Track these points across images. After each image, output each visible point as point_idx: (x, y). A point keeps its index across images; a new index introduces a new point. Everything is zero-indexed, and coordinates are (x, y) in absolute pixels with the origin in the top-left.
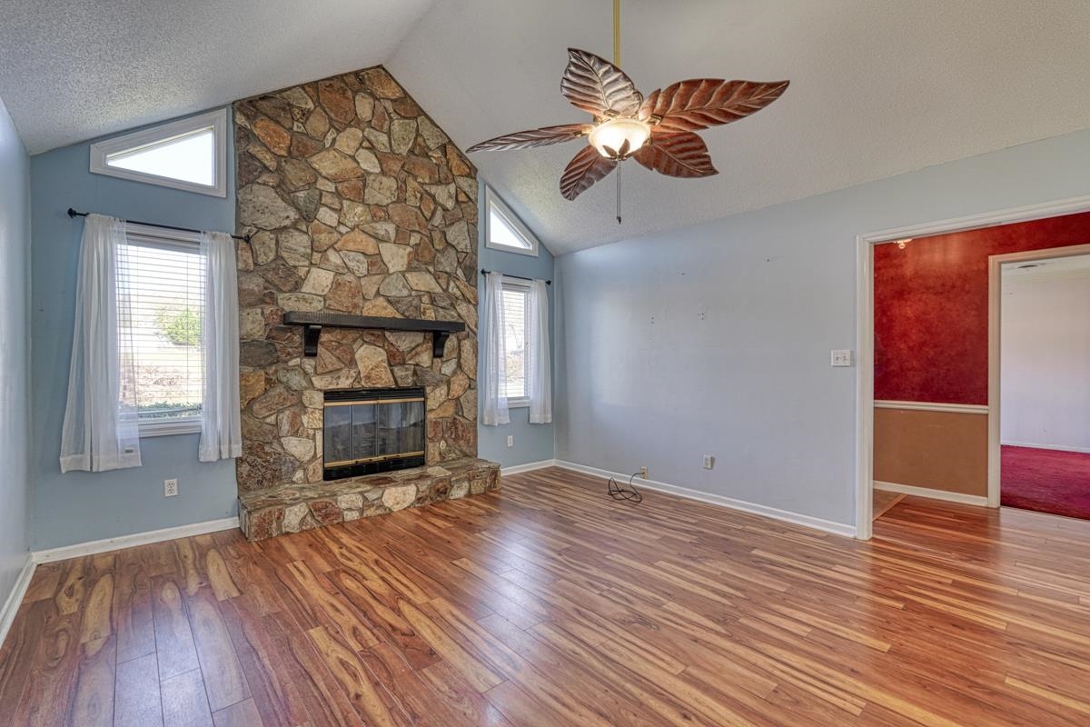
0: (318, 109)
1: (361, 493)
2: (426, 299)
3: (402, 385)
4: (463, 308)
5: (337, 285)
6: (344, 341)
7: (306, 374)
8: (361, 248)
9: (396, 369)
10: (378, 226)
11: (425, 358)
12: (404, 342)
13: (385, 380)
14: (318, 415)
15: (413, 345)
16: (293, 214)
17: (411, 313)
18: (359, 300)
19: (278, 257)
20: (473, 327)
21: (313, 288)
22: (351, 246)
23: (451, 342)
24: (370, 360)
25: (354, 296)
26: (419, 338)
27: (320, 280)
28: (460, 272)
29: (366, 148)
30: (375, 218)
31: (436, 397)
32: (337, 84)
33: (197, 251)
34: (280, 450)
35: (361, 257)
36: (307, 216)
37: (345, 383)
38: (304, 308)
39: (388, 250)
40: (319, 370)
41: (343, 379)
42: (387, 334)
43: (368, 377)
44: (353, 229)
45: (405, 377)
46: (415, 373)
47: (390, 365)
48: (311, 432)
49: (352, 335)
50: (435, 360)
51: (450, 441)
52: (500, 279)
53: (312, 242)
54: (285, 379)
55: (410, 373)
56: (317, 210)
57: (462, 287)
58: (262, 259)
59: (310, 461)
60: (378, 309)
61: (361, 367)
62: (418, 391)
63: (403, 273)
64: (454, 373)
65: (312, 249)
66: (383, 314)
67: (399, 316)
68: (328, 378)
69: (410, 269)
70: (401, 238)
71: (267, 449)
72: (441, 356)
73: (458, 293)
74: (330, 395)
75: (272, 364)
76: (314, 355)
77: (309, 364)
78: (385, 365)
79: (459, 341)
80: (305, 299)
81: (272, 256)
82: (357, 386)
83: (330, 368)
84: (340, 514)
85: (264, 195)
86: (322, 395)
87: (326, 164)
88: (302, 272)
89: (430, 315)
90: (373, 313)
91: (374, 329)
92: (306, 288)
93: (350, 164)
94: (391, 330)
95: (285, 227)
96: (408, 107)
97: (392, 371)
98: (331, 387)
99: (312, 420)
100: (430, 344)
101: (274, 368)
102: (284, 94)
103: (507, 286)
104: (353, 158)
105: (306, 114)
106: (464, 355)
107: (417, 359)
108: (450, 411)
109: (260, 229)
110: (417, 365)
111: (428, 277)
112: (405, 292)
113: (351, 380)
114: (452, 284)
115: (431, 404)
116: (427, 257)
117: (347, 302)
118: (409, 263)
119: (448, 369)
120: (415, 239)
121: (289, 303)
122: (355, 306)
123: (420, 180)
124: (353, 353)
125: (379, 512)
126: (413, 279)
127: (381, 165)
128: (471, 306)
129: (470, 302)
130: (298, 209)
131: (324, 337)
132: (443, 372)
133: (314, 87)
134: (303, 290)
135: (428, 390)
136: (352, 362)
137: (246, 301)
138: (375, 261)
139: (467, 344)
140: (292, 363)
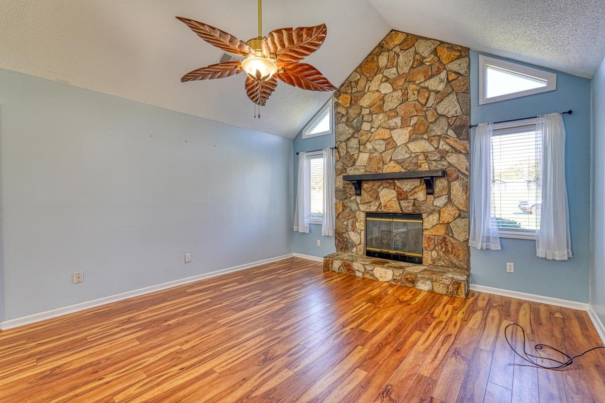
0: (362, 76)
1: (363, 264)
2: (421, 157)
3: (405, 212)
4: (453, 159)
5: (370, 159)
6: (374, 187)
7: (357, 204)
8: (381, 137)
9: (401, 202)
10: (390, 122)
11: (421, 195)
12: (407, 186)
13: (395, 208)
14: (362, 223)
15: (413, 187)
16: (351, 131)
17: (412, 167)
18: (381, 165)
19: (347, 152)
20: (464, 171)
21: (360, 163)
22: (377, 138)
23: (440, 184)
24: (387, 197)
25: (378, 163)
26: (417, 183)
27: (363, 158)
28: (451, 132)
29: (385, 81)
30: (390, 118)
31: (430, 221)
32: (369, 59)
33: (322, 157)
34: (348, 236)
35: (382, 142)
36: (358, 130)
37: (373, 209)
38: (357, 173)
39: (396, 134)
40: (362, 202)
41: (372, 207)
42: (396, 182)
43: (385, 206)
44: (378, 128)
45: (407, 207)
46: (414, 205)
47: (399, 200)
48: (359, 231)
49: (377, 184)
50: (429, 196)
51: (441, 253)
52: (491, 127)
53: (359, 141)
54: (350, 206)
55: (411, 204)
56: (361, 125)
57: (452, 143)
58: (342, 155)
59: (359, 245)
60: (391, 168)
61: (382, 200)
62: (418, 216)
63: (406, 144)
64: (445, 205)
65: (359, 144)
66: (394, 170)
67: (403, 170)
68: (366, 206)
69: (411, 140)
70: (404, 124)
71: (344, 235)
72: (432, 194)
73: (447, 148)
74: (369, 214)
75: (345, 199)
76: (360, 195)
77: (358, 199)
78: (395, 199)
79: (449, 182)
80: (357, 169)
81: (345, 152)
82: (379, 210)
83: (367, 201)
85: (342, 127)
86: (364, 214)
87: (365, 102)
88: (355, 156)
89: (425, 167)
90: (388, 171)
91: (389, 179)
92: (358, 164)
93: (377, 94)
94: (399, 179)
95: (349, 138)
96: (411, 40)
97: (399, 203)
98: (367, 210)
99: (360, 225)
100: (425, 186)
101: (346, 200)
102: (349, 79)
103: (497, 132)
104: (378, 91)
105: (357, 82)
106: (453, 192)
107: (415, 196)
108: (442, 231)
109: (341, 142)
110: (415, 199)
111: (423, 142)
112: (407, 155)
113: (376, 207)
114: (442, 143)
115: (427, 225)
116: (422, 129)
117: (375, 167)
118: (410, 137)
119: (440, 202)
120: (414, 121)
121: (351, 172)
122: (379, 168)
123: (418, 82)
124: (378, 193)
125: (371, 278)
126: (413, 147)
127: (392, 86)
128: (461, 156)
129: (461, 152)
130: (354, 128)
131: (365, 186)
132: (435, 204)
133: (360, 69)
134: (356, 165)
135: (424, 216)
136: (377, 198)
137: (338, 172)
138: (390, 143)
139: (456, 186)
140: (352, 198)
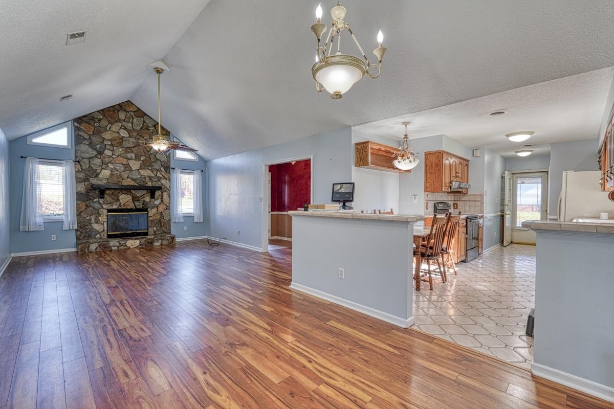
0: (105, 118)
1: (118, 241)
2: (147, 178)
3: (138, 208)
4: (163, 181)
5: (112, 175)
6: (115, 193)
7: (100, 204)
8: (121, 162)
9: (135, 202)
10: (128, 155)
11: (147, 199)
12: (139, 193)
13: (131, 206)
14: (105, 217)
15: (143, 194)
16: (95, 153)
17: (142, 183)
18: (120, 179)
19: (90, 167)
20: (168, 188)
21: (103, 176)
22: (117, 162)
23: (158, 193)
24: (125, 199)
25: (118, 178)
26: (145, 192)
27: (106, 173)
28: (162, 169)
29: (124, 129)
30: (127, 152)
31: (152, 212)
32: (111, 109)
33: (61, 166)
34: (91, 228)
35: (121, 165)
36: (100, 153)
37: (115, 207)
38: (99, 183)
39: (131, 163)
40: (105, 202)
41: (114, 205)
42: (132, 191)
43: (124, 205)
44: (118, 156)
45: (139, 205)
46: (143, 204)
47: (133, 201)
48: (102, 222)
49: (118, 191)
50: (152, 199)
51: (158, 228)
52: (180, 170)
53: (102, 161)
54: (92, 205)
55: (141, 204)
56: (104, 151)
57: (163, 174)
58: (84, 167)
59: (102, 232)
60: (128, 182)
61: (121, 202)
62: (146, 210)
63: (138, 170)
64: (160, 204)
65: (102, 163)
66: (130, 184)
67: (137, 185)
68: (109, 205)
69: (141, 168)
70: (137, 158)
71: (86, 227)
72: (154, 198)
73: (161, 176)
74: (109, 211)
75: (88, 200)
76: (103, 198)
77: (101, 201)
78: (131, 201)
79: (162, 193)
80: (100, 180)
81: (88, 166)
82: (120, 208)
83: (109, 202)
84: (110, 247)
85: (84, 147)
86: (106, 211)
87: (107, 136)
88: (99, 171)
89: (150, 184)
90: (126, 184)
91: (127, 189)
92: (100, 176)
93: (117, 135)
94: (133, 189)
95: (92, 157)
96: (140, 113)
97: (134, 203)
98: (110, 208)
99: (103, 219)
100: (149, 194)
101: (89, 202)
102: (92, 115)
103: (182, 173)
104: (118, 132)
105: (100, 120)
106: (164, 198)
107: (144, 199)
108: (158, 217)
109: (83, 158)
110: (144, 201)
111: (148, 171)
112: (139, 176)
113: (117, 206)
114: (158, 173)
115: (150, 214)
116: (148, 164)
117: (116, 180)
118: (140, 167)
119: (157, 202)
120: (143, 158)
121: (94, 181)
122: (119, 182)
123: (145, 138)
124: (118, 197)
125: (125, 248)
126: (142, 172)
127: (129, 133)
128: (167, 181)
129: (167, 179)
130: (97, 151)
131: (107, 192)
132: (155, 203)
133: (102, 111)
134: (99, 177)
135: (149, 209)
136: (118, 200)
137: (78, 181)
138: (127, 167)
139: (165, 194)
140: (95, 200)
